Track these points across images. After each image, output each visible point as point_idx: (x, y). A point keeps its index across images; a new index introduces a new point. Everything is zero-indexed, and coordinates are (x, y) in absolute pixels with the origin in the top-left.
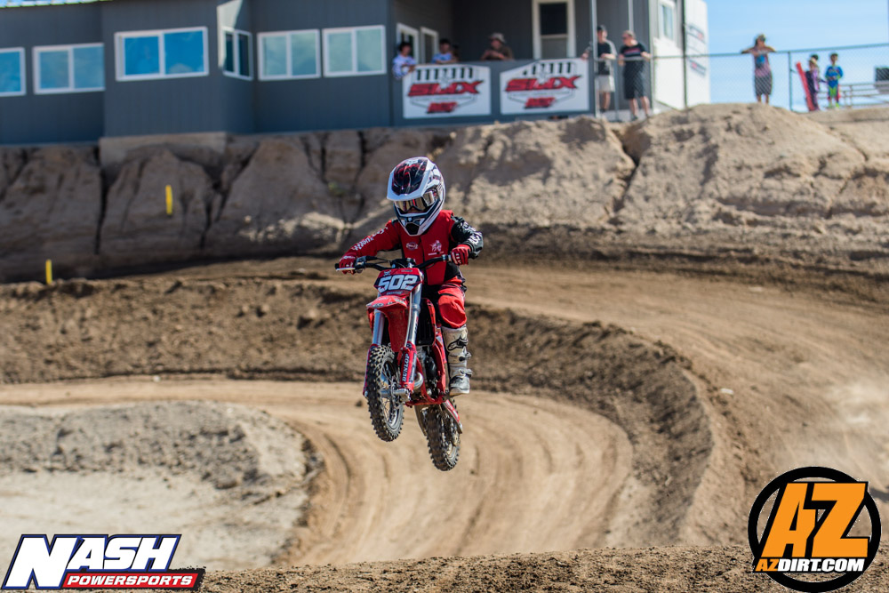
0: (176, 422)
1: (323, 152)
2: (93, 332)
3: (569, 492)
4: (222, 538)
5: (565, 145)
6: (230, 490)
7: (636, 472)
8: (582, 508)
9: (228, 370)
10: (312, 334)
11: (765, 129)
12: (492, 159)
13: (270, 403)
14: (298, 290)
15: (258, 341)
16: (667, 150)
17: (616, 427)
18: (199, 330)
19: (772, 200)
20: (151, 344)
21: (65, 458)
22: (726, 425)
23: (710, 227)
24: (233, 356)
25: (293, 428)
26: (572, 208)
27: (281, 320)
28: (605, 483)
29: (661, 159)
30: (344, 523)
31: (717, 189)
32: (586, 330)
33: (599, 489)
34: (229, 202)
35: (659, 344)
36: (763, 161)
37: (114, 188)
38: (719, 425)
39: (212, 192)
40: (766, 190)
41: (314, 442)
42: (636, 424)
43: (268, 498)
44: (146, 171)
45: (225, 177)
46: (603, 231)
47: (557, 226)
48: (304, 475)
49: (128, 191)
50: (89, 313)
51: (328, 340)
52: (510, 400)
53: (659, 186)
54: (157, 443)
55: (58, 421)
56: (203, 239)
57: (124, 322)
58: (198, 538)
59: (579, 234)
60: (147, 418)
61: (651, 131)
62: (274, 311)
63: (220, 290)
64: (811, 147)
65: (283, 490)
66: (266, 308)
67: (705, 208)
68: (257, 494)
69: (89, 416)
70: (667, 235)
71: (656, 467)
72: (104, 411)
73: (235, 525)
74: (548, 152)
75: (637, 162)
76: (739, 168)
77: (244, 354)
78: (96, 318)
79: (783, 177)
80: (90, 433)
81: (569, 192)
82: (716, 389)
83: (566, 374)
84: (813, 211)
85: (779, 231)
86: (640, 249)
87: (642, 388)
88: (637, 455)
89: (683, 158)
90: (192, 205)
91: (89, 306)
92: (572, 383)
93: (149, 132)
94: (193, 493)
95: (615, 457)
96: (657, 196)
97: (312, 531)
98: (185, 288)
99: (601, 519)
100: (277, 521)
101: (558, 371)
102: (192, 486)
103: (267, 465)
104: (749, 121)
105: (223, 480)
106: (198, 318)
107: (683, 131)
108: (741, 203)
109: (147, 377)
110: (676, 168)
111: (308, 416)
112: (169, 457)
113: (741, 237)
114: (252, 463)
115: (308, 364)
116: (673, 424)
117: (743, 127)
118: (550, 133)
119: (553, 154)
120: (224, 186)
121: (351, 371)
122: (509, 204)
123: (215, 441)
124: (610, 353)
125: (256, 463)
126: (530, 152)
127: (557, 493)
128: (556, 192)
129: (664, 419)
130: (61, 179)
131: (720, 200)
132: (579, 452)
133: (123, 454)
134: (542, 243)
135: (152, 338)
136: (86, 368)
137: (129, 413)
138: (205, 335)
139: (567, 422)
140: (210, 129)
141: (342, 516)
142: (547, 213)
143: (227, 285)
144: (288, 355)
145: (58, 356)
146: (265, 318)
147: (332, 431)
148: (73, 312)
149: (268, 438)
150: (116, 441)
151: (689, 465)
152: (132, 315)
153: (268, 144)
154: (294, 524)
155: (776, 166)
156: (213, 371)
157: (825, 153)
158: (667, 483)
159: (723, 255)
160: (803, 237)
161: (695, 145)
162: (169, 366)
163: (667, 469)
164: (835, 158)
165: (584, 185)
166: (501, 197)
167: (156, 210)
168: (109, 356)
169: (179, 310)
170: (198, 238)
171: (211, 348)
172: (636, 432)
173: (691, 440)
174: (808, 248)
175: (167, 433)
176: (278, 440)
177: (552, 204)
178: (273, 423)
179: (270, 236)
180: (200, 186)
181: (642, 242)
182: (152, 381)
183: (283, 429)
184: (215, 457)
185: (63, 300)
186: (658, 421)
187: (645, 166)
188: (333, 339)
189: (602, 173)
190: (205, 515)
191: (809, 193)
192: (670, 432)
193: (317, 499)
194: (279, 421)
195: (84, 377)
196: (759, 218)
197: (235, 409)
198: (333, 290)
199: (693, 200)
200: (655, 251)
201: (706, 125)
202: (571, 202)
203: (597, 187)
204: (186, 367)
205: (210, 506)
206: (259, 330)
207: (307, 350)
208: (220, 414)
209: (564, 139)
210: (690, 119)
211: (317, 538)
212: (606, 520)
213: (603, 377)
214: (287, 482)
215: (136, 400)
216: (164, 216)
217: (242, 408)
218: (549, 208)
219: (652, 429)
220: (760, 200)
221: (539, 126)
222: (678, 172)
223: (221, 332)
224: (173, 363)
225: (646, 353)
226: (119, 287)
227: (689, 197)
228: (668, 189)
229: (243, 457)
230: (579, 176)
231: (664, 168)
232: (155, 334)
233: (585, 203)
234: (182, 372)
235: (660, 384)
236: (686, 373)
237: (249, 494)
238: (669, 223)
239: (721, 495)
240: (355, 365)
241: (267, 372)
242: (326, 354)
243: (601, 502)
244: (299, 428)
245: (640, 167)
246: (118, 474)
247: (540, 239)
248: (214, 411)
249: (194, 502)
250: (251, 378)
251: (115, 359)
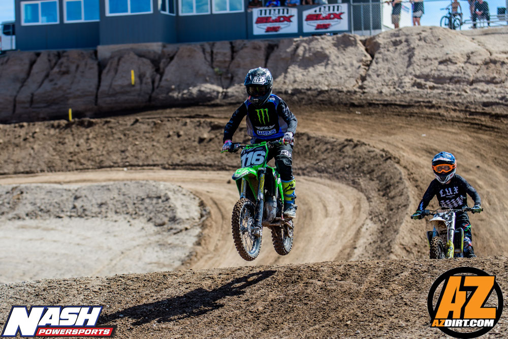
0: (135, 192)
1: (212, 52)
2: (93, 146)
3: (335, 228)
4: (157, 252)
5: (336, 48)
6: (162, 227)
7: (370, 217)
8: (342, 235)
9: (162, 165)
10: (205, 146)
11: (439, 39)
12: (298, 56)
13: (183, 182)
14: (198, 124)
15: (177, 150)
16: (388, 51)
17: (361, 193)
18: (147, 144)
19: (442, 76)
20: (123, 151)
21: (77, 210)
22: (417, 192)
23: (410, 90)
24: (164, 158)
25: (194, 195)
26: (339, 81)
27: (190, 139)
28: (354, 223)
29: (385, 55)
30: (220, 244)
31: (414, 71)
32: (346, 143)
33: (351, 226)
34: (164, 78)
35: (383, 150)
36: (438, 56)
37: (105, 71)
38: (413, 192)
39: (155, 73)
40: (439, 71)
41: (205, 202)
42: (371, 192)
43: (181, 231)
44: (121, 62)
45: (162, 65)
46: (355, 92)
47: (332, 90)
48: (200, 219)
49: (112, 73)
50: (91, 136)
51: (213, 149)
52: (306, 180)
53: (384, 69)
54: (125, 202)
55: (74, 192)
56: (150, 97)
57: (109, 140)
58: (144, 252)
59: (343, 94)
60: (120, 190)
61: (380, 40)
62: (186, 134)
63: (158, 123)
64: (462, 49)
65: (189, 227)
66: (181, 133)
67: (407, 80)
68: (176, 229)
69: (90, 189)
70: (388, 95)
71: (381, 214)
72: (97, 186)
73: (164, 245)
74: (327, 52)
75: (373, 56)
76: (426, 60)
77: (170, 156)
78: (95, 138)
79: (448, 64)
80: (90, 198)
81: (338, 72)
82: (412, 174)
83: (335, 166)
84: (464, 81)
85: (445, 92)
86: (374, 102)
87: (374, 173)
88: (371, 208)
89: (397, 55)
90: (144, 80)
91: (91, 132)
92: (339, 171)
93: (123, 42)
94: (143, 228)
95: (359, 209)
96: (383, 74)
97: (203, 248)
98: (140, 123)
99: (352, 241)
100: (185, 243)
101: (331, 165)
102: (142, 225)
103: (181, 214)
104: (431, 35)
105: (159, 221)
106: (147, 138)
107: (396, 41)
108: (427, 77)
109: (121, 169)
110: (393, 60)
111: (202, 188)
112: (131, 210)
113: (426, 95)
114: (173, 213)
115: (203, 162)
116: (390, 192)
117: (427, 38)
118: (328, 42)
119: (330, 53)
120: (161, 70)
121: (225, 165)
122: (307, 78)
123: (155, 201)
124: (358, 155)
125: (175, 213)
126: (318, 52)
127: (330, 228)
128: (331, 72)
129: (385, 189)
130: (78, 67)
131: (416, 76)
132: (341, 207)
133: (107, 209)
134: (324, 99)
135: (123, 149)
136: (89, 164)
137: (110, 187)
138: (151, 147)
139: (335, 191)
140: (154, 41)
141: (219, 240)
142: (326, 83)
143: (162, 121)
144: (193, 157)
145: (75, 158)
146: (181, 138)
147: (214, 196)
148: (83, 135)
149: (181, 200)
150: (104, 201)
151: (397, 213)
152: (113, 137)
153: (184, 48)
154: (194, 244)
155: (444, 59)
156: (154, 165)
157: (470, 52)
158: (386, 222)
159: (418, 104)
160: (458, 95)
161: (403, 47)
162: (131, 163)
163: (386, 215)
164: (475, 54)
165: (346, 69)
166: (303, 75)
167: (126, 83)
168: (101, 158)
169: (137, 134)
170: (147, 97)
171: (153, 153)
172: (370, 196)
173: (399, 200)
174: (460, 101)
175: (130, 197)
176: (187, 200)
177: (329, 79)
178: (184, 192)
179: (185, 96)
180: (149, 71)
181: (375, 98)
182: (123, 170)
183: (189, 195)
184: (154, 209)
185: (78, 129)
186: (382, 191)
187: (377, 59)
188: (216, 148)
189: (355, 62)
190: (149, 240)
191: (461, 72)
192: (388, 196)
193: (206, 231)
194: (188, 191)
195: (88, 169)
196: (436, 85)
197: (165, 185)
198: (216, 123)
199: (401, 76)
200: (382, 102)
201: (409, 37)
202: (339, 78)
203: (352, 70)
204: (141, 163)
205: (151, 235)
206: (178, 144)
207: (203, 154)
208: (157, 188)
209: (335, 45)
210: (400, 34)
211: (206, 251)
212: (355, 242)
213: (354, 168)
214: (191, 222)
215: (114, 180)
216: (130, 85)
217: (168, 184)
218: (328, 80)
219: (379, 195)
220: (436, 76)
221: (322, 39)
222: (394, 62)
223: (158, 145)
224: (134, 162)
225: (376, 155)
226: (107, 122)
227: (400, 75)
228: (389, 71)
229: (169, 209)
230: (343, 64)
231: (387, 60)
232: (125, 146)
233: (346, 78)
234: (138, 166)
235: (383, 171)
236: (396, 165)
237: (171, 229)
238: (389, 88)
239: (413, 229)
240: (227, 162)
241: (182, 166)
242: (212, 156)
243: (352, 233)
244: (197, 195)
245: (375, 59)
246: (104, 219)
247: (323, 97)
248: (154, 186)
249: (143, 233)
250: (174, 169)
251: (104, 159)
